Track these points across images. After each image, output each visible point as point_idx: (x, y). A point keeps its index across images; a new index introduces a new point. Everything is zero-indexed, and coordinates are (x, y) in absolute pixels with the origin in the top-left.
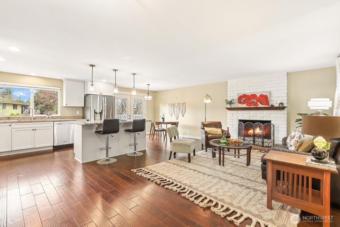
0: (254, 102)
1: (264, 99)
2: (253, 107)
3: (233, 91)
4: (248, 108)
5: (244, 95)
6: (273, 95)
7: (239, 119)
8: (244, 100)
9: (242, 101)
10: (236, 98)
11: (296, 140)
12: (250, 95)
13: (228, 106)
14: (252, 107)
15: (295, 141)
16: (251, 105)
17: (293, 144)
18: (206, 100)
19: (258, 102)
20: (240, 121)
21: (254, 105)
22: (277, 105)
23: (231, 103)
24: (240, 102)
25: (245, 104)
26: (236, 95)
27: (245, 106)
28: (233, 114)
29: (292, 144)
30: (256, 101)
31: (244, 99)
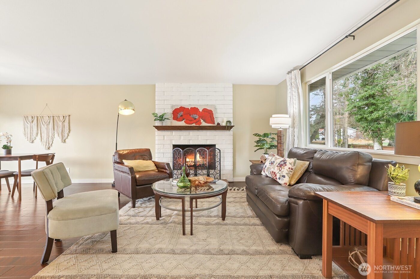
0: (195, 119)
1: (208, 114)
2: (195, 125)
3: (164, 100)
4: (186, 127)
5: (181, 107)
6: (218, 111)
7: (174, 144)
8: (182, 116)
9: (179, 116)
10: (169, 111)
11: (289, 168)
12: (190, 109)
13: (158, 123)
14: (193, 125)
15: (289, 170)
16: (192, 122)
17: (287, 174)
18: (125, 109)
19: (201, 119)
20: (175, 146)
21: (196, 123)
22: (224, 124)
23: (161, 118)
24: (175, 118)
25: (184, 121)
26: (169, 107)
27: (182, 123)
28: (165, 136)
29: (284, 174)
30: (198, 117)
31: (182, 113)
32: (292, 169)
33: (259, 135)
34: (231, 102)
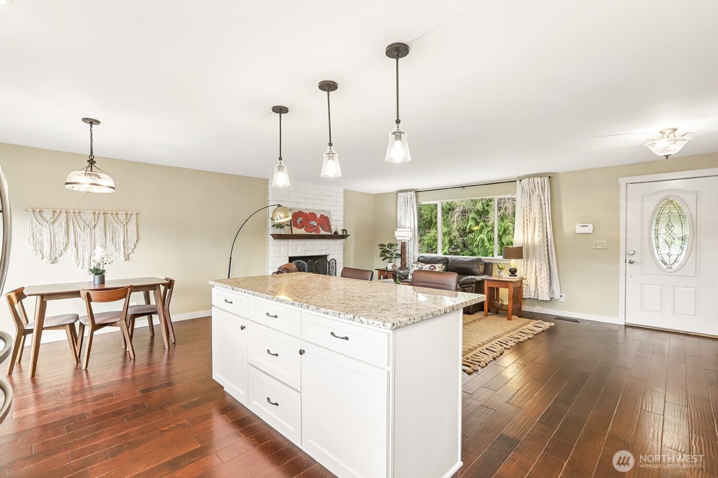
0: (314, 226)
1: (325, 221)
3: (280, 201)
4: (307, 235)
5: (299, 212)
6: (333, 218)
7: (291, 255)
8: (301, 222)
9: (298, 222)
12: (308, 214)
14: (312, 233)
16: (311, 230)
19: (319, 226)
20: (291, 258)
21: (315, 231)
22: (340, 232)
23: (280, 226)
24: (295, 224)
25: (304, 228)
27: (302, 231)
28: (281, 246)
30: (316, 224)
31: (301, 219)
33: (385, 246)
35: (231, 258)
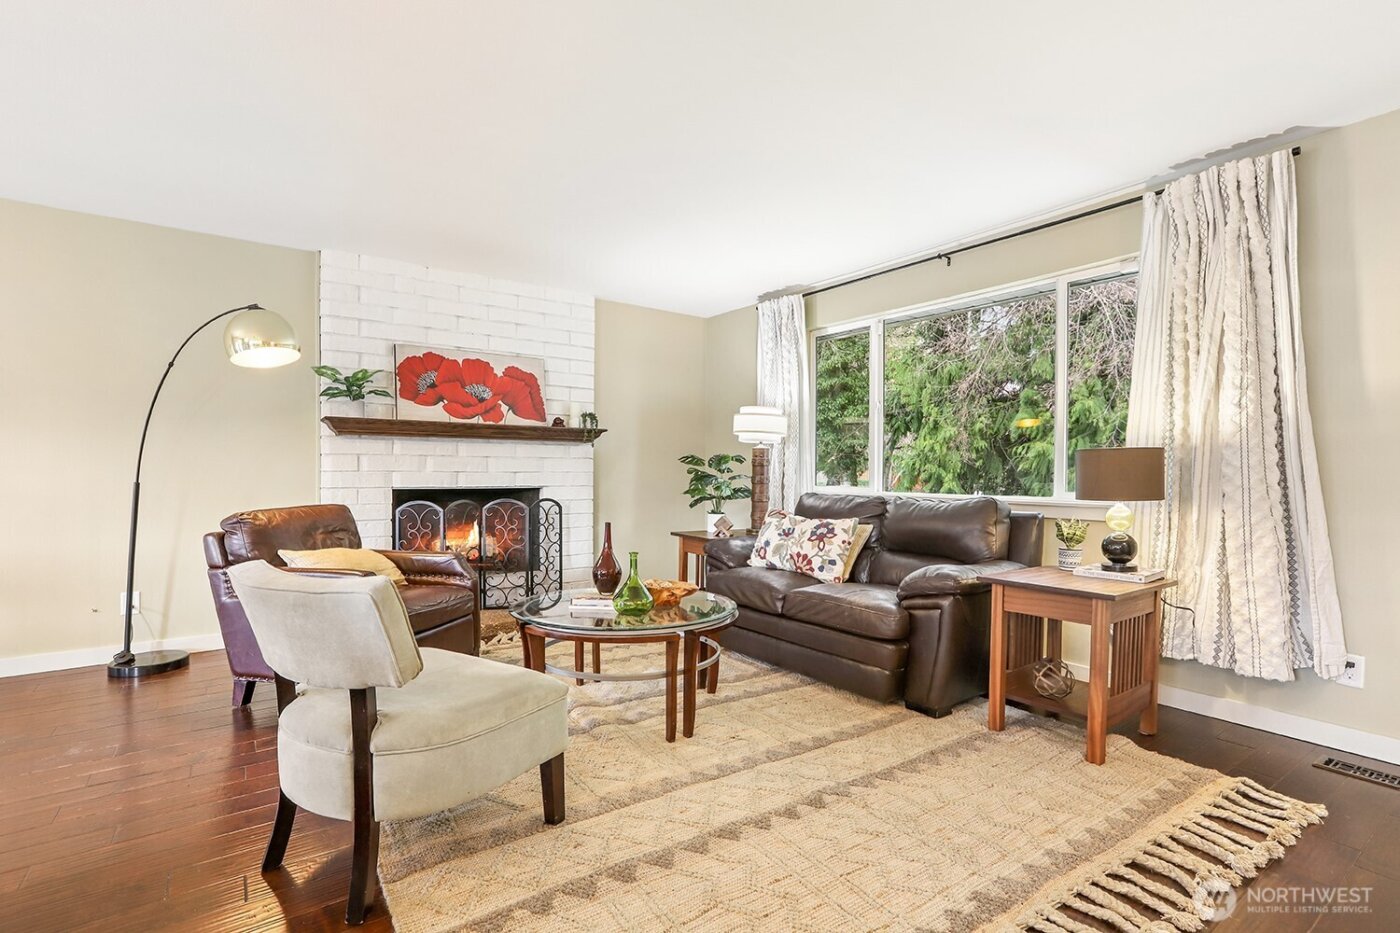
0: (482, 400)
1: (523, 387)
2: (481, 421)
3: (360, 320)
4: (455, 426)
5: (429, 355)
6: (552, 379)
7: (399, 485)
8: (433, 386)
9: (421, 385)
10: (380, 363)
11: (844, 542)
12: (461, 363)
13: (346, 409)
14: (474, 421)
15: (843, 545)
16: (470, 411)
17: (839, 555)
19: (500, 402)
21: (485, 414)
22: (575, 423)
23: (353, 387)
24: (410, 392)
25: (441, 404)
26: (382, 348)
27: (437, 413)
28: (361, 457)
29: (833, 556)
30: (491, 394)
31: (432, 376)
32: (849, 543)
33: (698, 461)
34: (590, 355)
35: (137, 485)
